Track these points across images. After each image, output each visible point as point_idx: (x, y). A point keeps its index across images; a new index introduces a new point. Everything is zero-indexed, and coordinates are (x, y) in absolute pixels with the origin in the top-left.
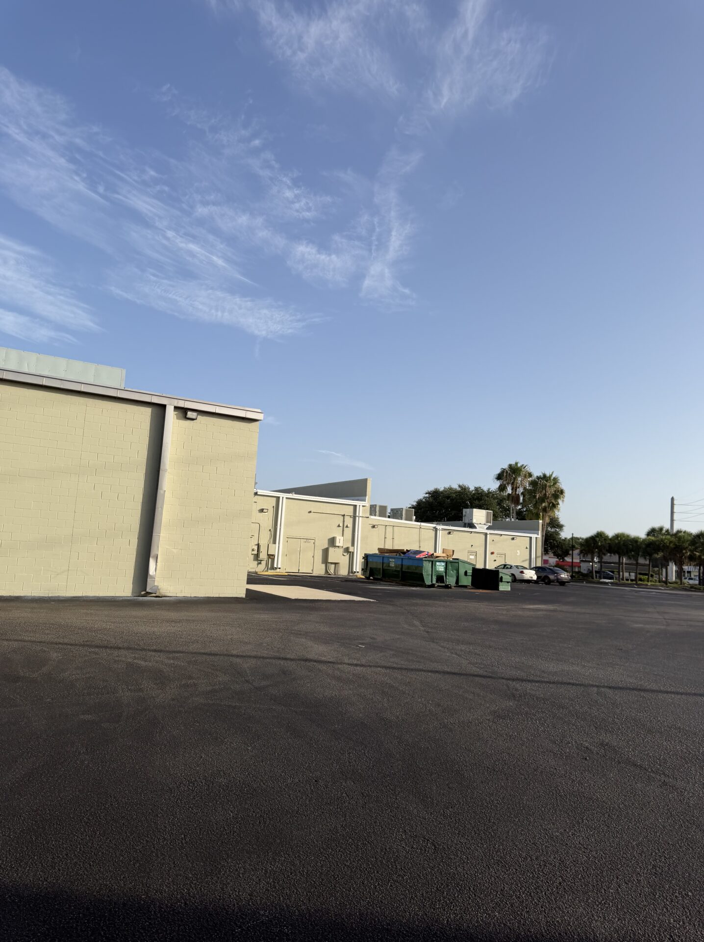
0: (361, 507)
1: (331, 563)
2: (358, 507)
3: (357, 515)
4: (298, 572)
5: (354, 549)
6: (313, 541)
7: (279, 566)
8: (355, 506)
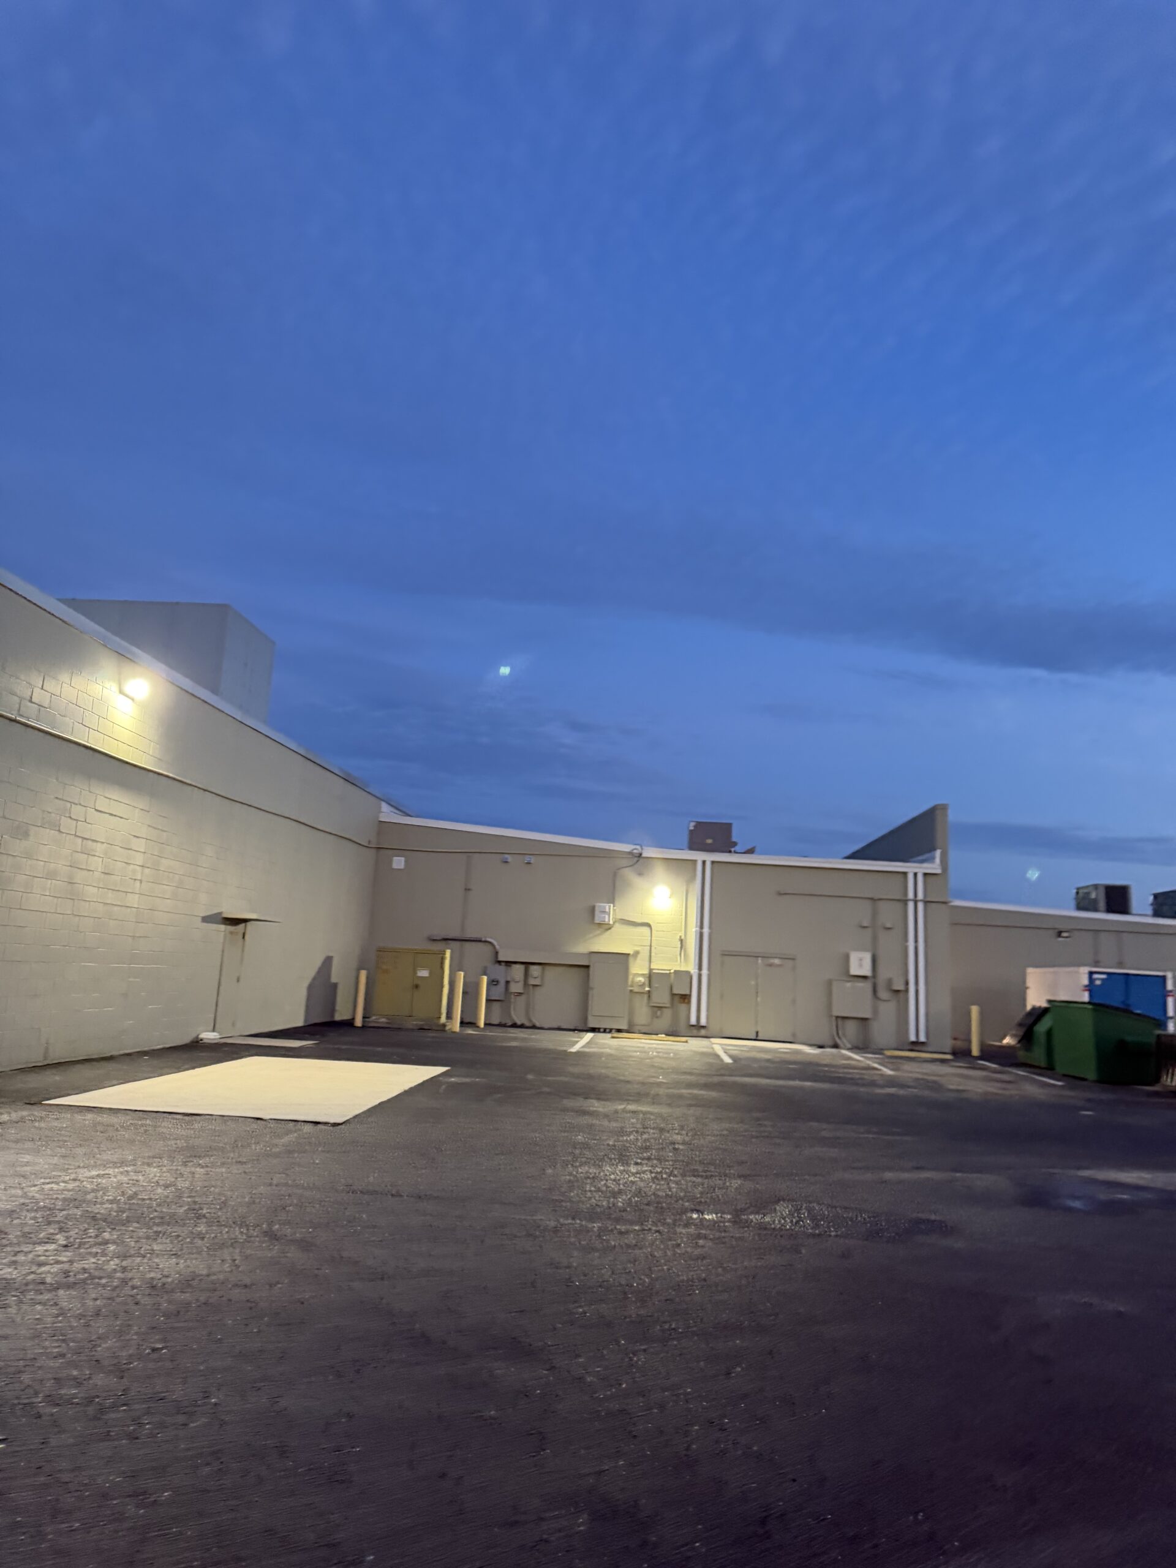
0: (920, 878)
1: (844, 1018)
2: (911, 877)
3: (911, 895)
4: (754, 1037)
5: (907, 983)
6: (790, 963)
7: (703, 1022)
8: (905, 874)
